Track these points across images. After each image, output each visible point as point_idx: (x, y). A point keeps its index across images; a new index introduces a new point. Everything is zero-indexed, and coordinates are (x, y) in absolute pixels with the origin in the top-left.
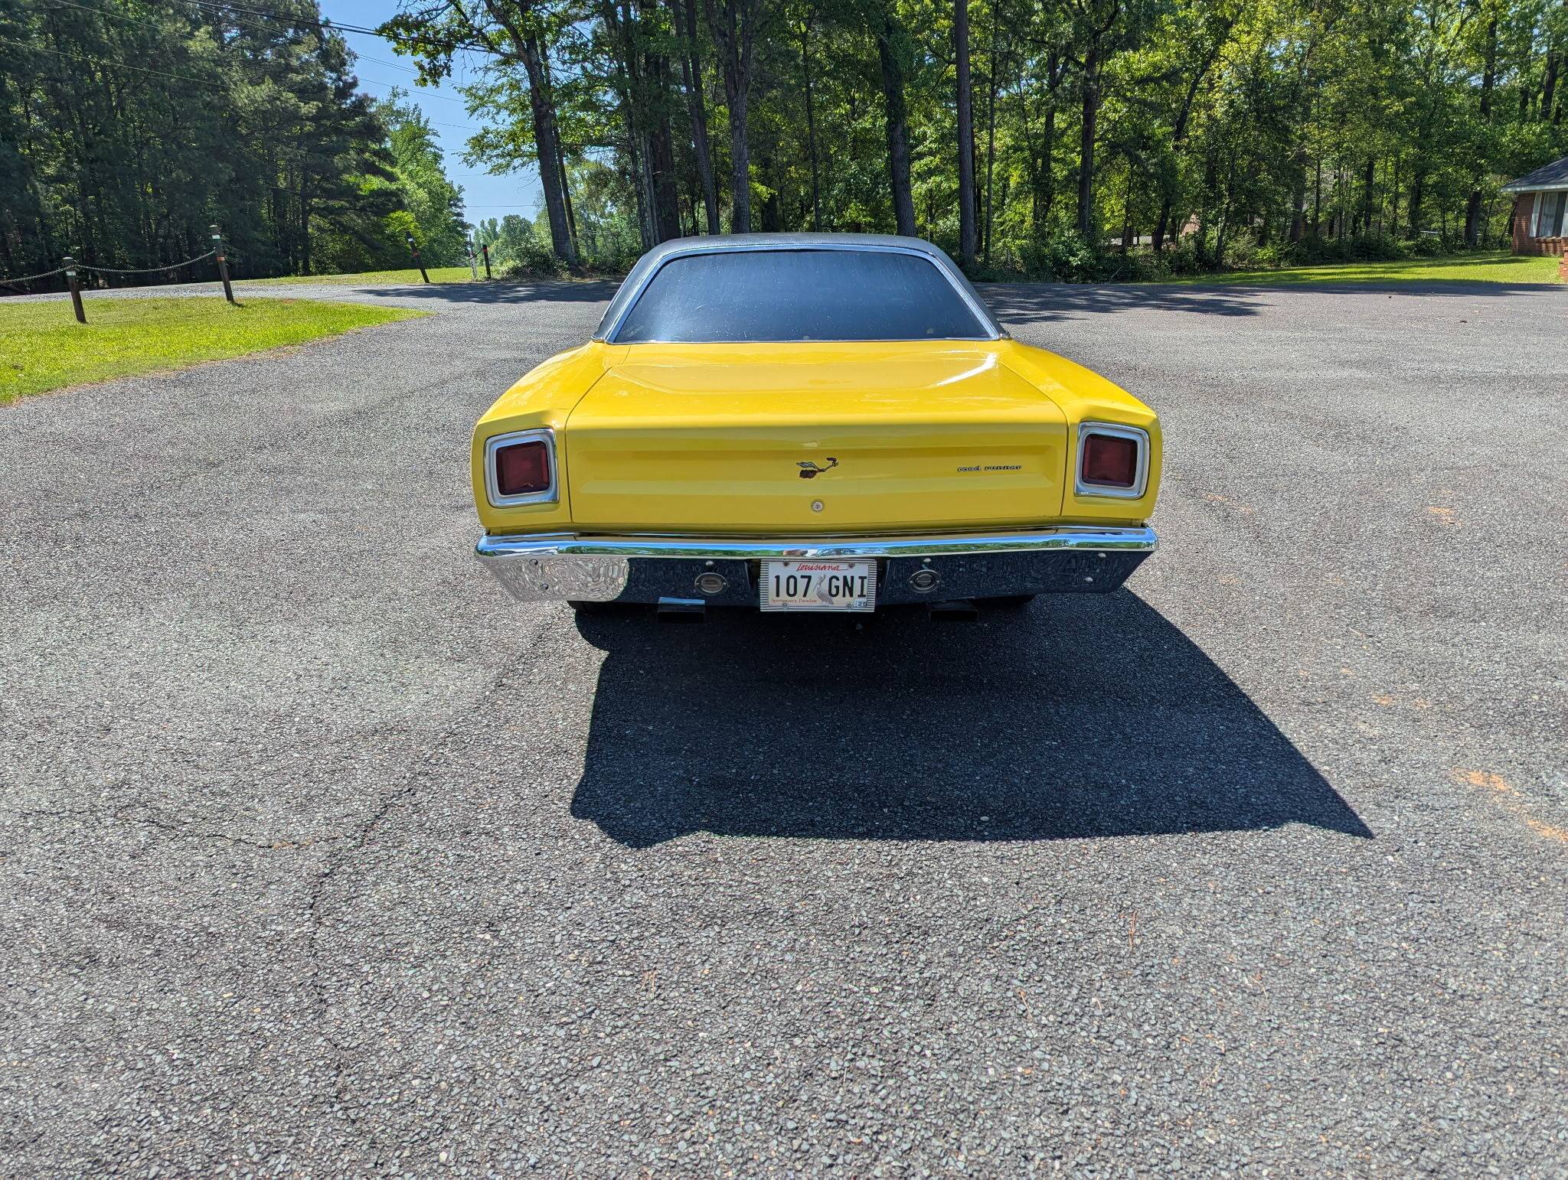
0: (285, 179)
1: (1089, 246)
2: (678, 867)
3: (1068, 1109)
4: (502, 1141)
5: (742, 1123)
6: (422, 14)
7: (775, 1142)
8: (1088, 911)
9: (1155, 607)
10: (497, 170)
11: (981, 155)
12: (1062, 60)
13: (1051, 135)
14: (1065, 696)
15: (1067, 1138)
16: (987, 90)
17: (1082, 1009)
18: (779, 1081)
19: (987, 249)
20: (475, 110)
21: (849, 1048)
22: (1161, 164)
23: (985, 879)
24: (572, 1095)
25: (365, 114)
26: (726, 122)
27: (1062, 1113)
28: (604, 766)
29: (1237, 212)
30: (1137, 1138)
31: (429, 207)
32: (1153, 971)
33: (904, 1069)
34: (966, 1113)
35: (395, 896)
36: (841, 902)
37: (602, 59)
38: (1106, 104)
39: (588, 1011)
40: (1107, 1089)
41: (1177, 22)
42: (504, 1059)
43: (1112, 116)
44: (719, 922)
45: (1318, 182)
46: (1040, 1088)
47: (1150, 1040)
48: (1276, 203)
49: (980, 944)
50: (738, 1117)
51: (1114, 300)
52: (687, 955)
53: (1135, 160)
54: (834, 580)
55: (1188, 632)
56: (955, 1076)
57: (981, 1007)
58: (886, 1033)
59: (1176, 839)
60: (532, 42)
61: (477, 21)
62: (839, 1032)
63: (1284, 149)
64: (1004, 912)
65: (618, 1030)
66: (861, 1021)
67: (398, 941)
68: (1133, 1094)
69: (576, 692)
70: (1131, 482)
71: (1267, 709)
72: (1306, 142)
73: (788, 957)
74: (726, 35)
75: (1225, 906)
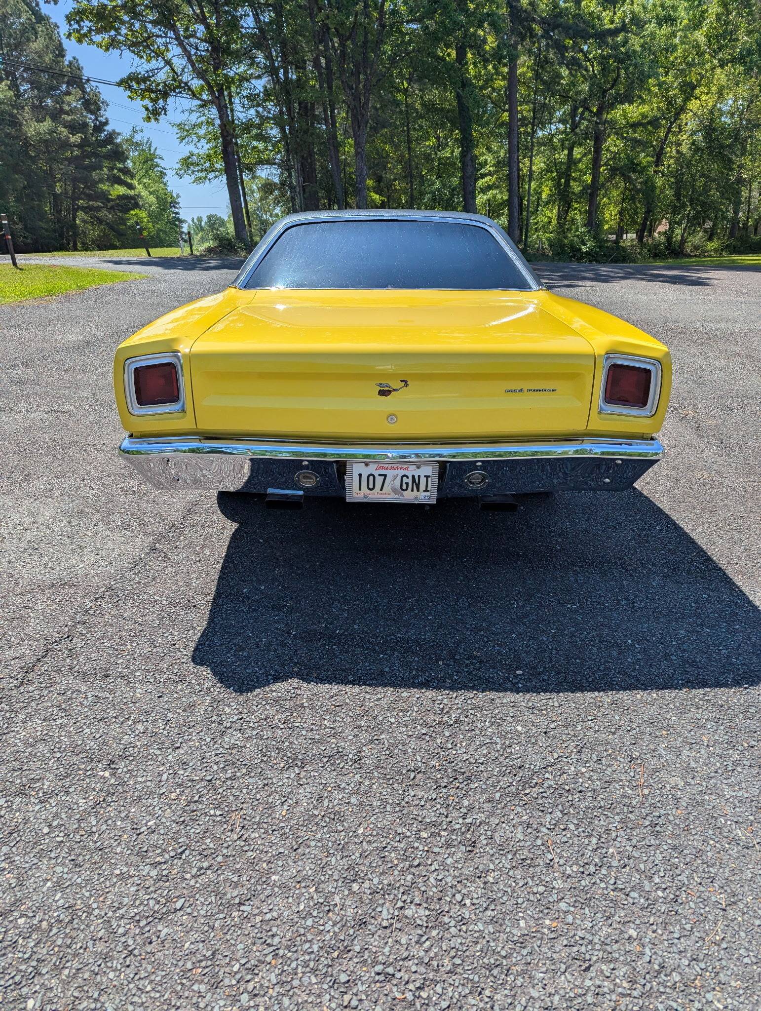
0: (61, 187)
1: (595, 238)
2: (271, 712)
3: (590, 966)
4: (86, 988)
5: (300, 975)
6: (147, 72)
7: (328, 997)
8: (604, 761)
9: (649, 496)
10: (198, 180)
11: (524, 176)
12: (580, 110)
13: (571, 161)
14: (582, 566)
15: (590, 999)
16: (529, 130)
17: (601, 859)
18: (336, 929)
19: (526, 240)
20: (183, 139)
21: (400, 896)
22: (645, 183)
23: (519, 728)
24: (154, 938)
25: (114, 143)
26: (352, 150)
27: (584, 971)
28: (223, 619)
29: (695, 217)
30: (652, 1000)
31: (157, 208)
32: (661, 821)
33: (446, 919)
34: (499, 969)
35: (38, 734)
36: (400, 747)
37: (269, 105)
38: (609, 141)
39: (179, 851)
40: (624, 944)
41: (660, 85)
42: (101, 899)
43: (613, 149)
44: (299, 764)
45: (750, 197)
46: (565, 942)
47: (660, 893)
48: (721, 210)
49: (514, 791)
50: (297, 968)
51: (612, 274)
52: (269, 795)
53: (627, 179)
54: (405, 478)
55: (674, 516)
56: (491, 928)
57: (515, 855)
58: (432, 880)
59: (673, 694)
60: (221, 91)
61: (185, 78)
62: (391, 878)
63: (728, 174)
64: (535, 760)
65: (202, 871)
66: (411, 866)
67: (32, 776)
68: (647, 951)
69: (209, 556)
70: (645, 404)
71: (739, 581)
72: (743, 170)
73: (354, 800)
74: (353, 89)
75: (717, 759)
